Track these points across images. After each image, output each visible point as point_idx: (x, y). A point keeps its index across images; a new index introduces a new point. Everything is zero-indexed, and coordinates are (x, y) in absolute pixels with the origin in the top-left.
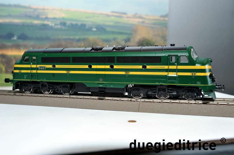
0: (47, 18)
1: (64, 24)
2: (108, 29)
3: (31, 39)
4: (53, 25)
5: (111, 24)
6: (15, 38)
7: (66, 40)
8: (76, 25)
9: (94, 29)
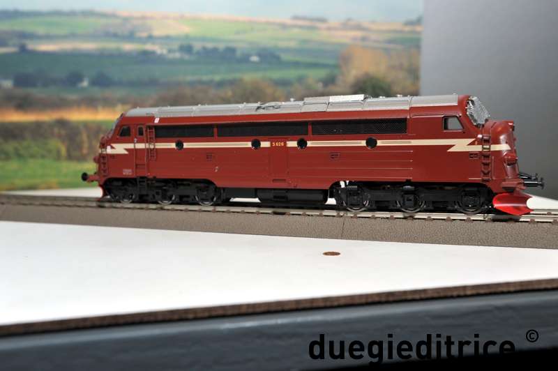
0: (150, 38)
1: (187, 49)
2: (285, 57)
3: (120, 84)
4: (165, 52)
5: (292, 44)
6: (85, 84)
7: (192, 84)
8: (215, 50)
9: (255, 59)
